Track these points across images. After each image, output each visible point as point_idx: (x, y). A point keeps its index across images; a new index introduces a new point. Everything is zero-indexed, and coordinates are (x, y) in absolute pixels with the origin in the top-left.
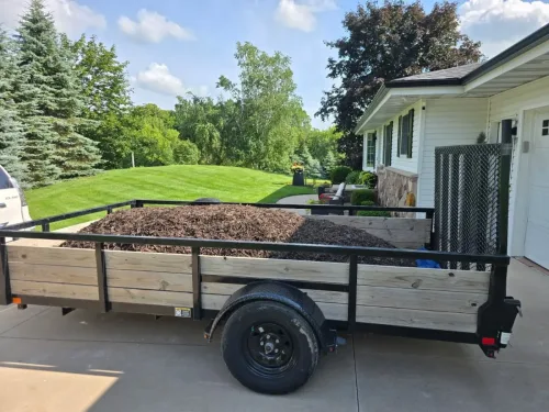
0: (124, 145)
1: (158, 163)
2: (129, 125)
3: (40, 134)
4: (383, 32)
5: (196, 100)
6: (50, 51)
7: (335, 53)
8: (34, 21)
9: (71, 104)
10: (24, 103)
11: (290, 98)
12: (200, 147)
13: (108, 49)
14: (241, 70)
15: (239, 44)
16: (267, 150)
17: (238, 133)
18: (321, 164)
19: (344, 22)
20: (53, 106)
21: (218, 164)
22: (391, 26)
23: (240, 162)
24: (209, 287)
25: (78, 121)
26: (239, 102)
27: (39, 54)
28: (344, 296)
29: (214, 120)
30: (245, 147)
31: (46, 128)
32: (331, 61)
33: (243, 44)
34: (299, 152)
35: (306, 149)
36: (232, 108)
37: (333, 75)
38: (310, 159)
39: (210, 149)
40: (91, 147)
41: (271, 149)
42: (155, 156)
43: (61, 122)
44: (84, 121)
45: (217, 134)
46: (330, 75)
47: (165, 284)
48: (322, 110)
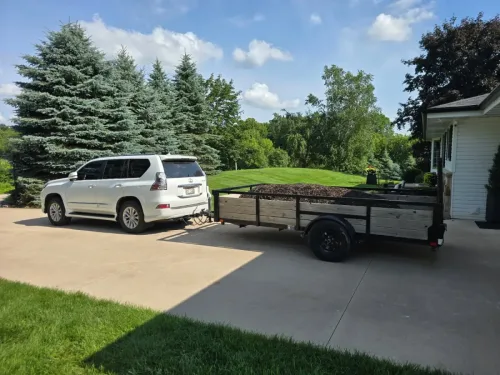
0: (236, 154)
1: (254, 166)
2: (239, 137)
3: (186, 146)
4: (458, 48)
5: (288, 115)
6: (193, 89)
7: (412, 70)
8: (184, 69)
9: (204, 125)
10: (178, 126)
11: (370, 110)
12: (289, 154)
13: (228, 83)
14: (326, 89)
15: (326, 67)
16: (347, 156)
17: (322, 140)
18: (401, 168)
19: (421, 43)
20: (193, 127)
21: (304, 166)
22: (468, 43)
23: (323, 166)
24: (303, 216)
25: (207, 136)
26: (324, 115)
27: (186, 91)
28: (364, 222)
29: (302, 131)
30: (327, 153)
31: (190, 142)
32: (408, 77)
33: (329, 67)
34: (379, 156)
35: (386, 154)
36: (318, 120)
37: (410, 89)
38: (391, 163)
39: (298, 156)
40: (214, 155)
41: (351, 154)
42: (252, 161)
43: (198, 137)
44: (212, 136)
45: (304, 142)
46: (407, 89)
47: (284, 214)
48: (398, 120)
